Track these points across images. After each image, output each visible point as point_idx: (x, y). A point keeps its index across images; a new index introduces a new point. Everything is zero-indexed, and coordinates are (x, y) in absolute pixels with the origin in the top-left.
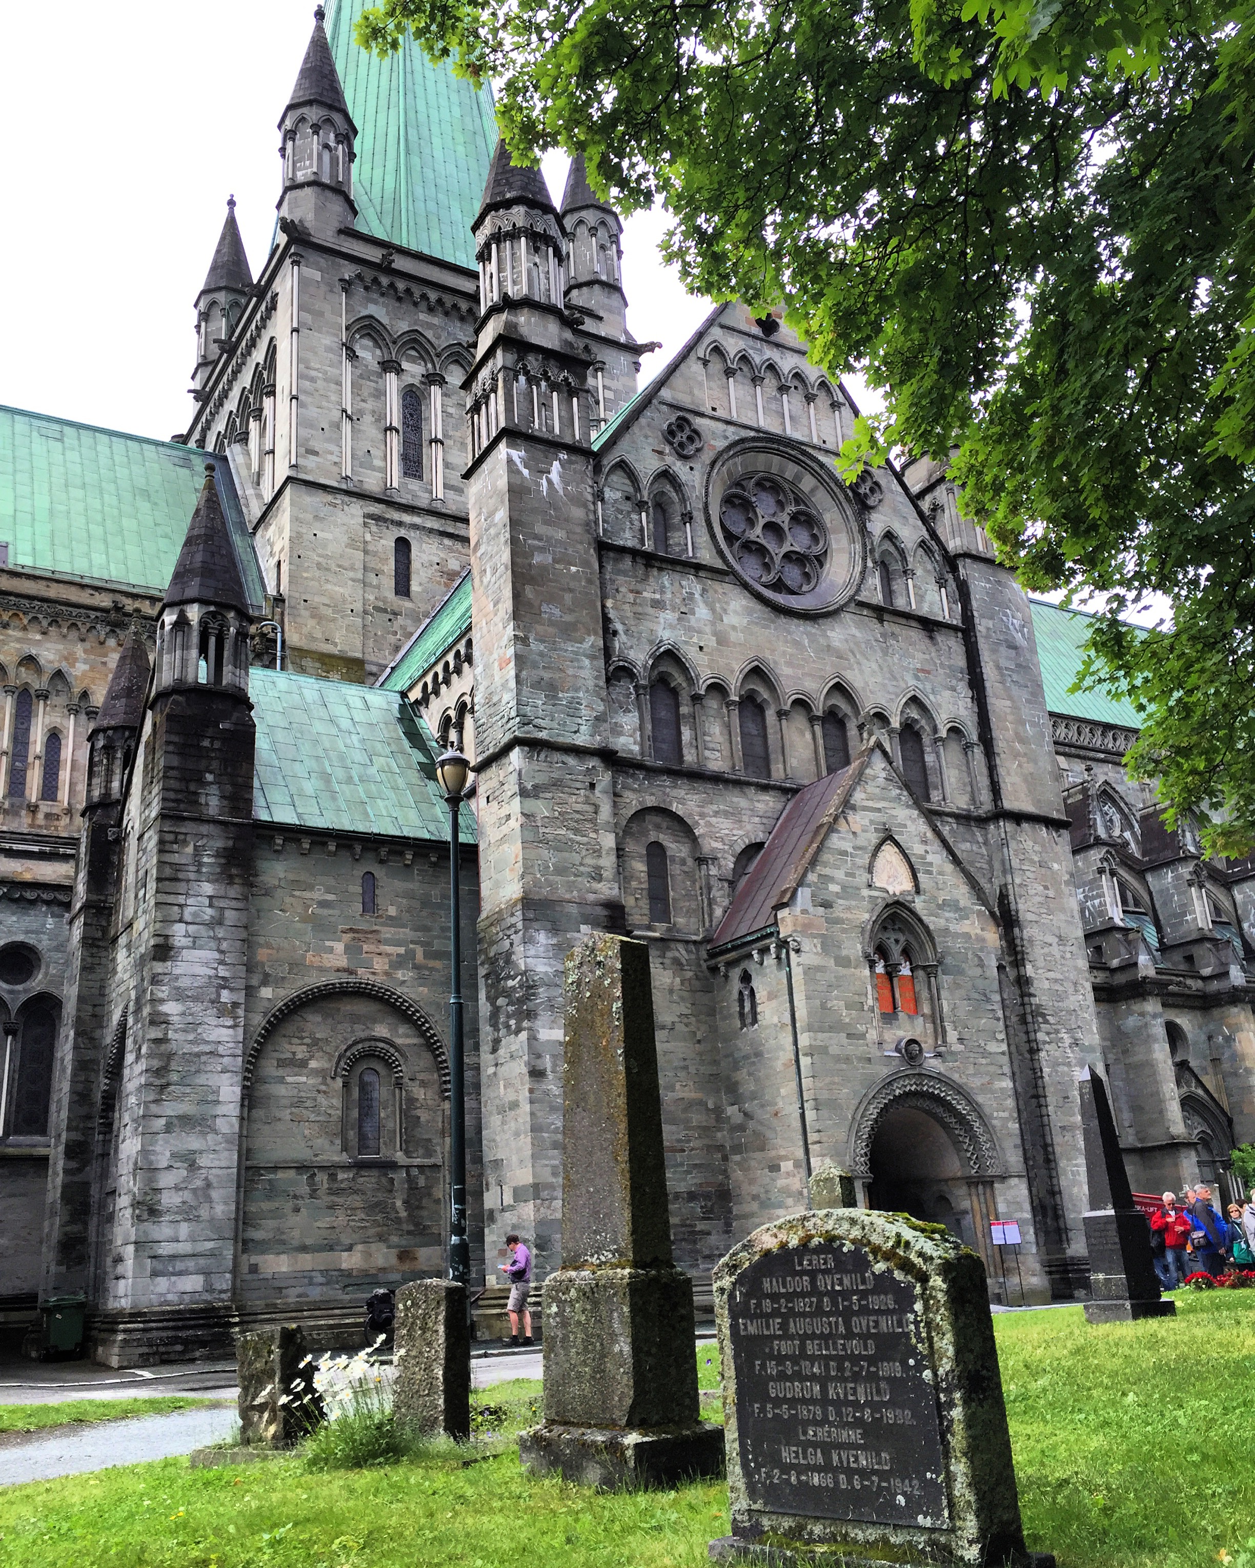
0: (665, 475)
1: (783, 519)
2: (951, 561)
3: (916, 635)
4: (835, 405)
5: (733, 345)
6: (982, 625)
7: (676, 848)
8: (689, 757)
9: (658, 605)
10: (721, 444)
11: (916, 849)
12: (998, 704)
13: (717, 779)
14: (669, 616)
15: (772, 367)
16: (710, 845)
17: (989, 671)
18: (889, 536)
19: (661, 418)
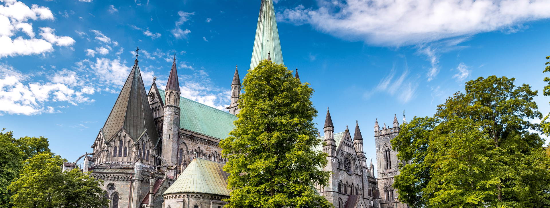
0: (341, 159)
1: (348, 163)
2: (361, 167)
3: (358, 177)
4: (353, 148)
5: (346, 142)
6: (364, 175)
7: (341, 202)
8: (341, 192)
9: (340, 175)
10: (345, 155)
11: (363, 205)
12: (364, 185)
13: (344, 194)
14: (341, 176)
15: (349, 144)
16: (343, 202)
17: (364, 181)
18: (357, 165)
19: (340, 152)
